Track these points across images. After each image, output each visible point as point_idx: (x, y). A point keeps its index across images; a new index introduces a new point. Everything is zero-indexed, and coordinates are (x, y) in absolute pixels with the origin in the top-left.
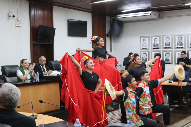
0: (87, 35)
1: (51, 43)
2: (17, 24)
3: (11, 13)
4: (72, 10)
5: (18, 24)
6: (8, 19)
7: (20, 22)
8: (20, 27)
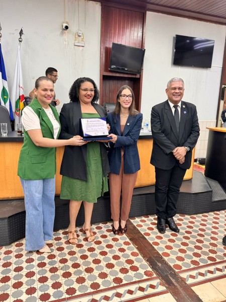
0: (212, 65)
1: (138, 76)
2: (76, 41)
3: (67, 23)
4: (186, 20)
5: (79, 43)
6: (62, 33)
7: (83, 39)
8: (83, 46)
